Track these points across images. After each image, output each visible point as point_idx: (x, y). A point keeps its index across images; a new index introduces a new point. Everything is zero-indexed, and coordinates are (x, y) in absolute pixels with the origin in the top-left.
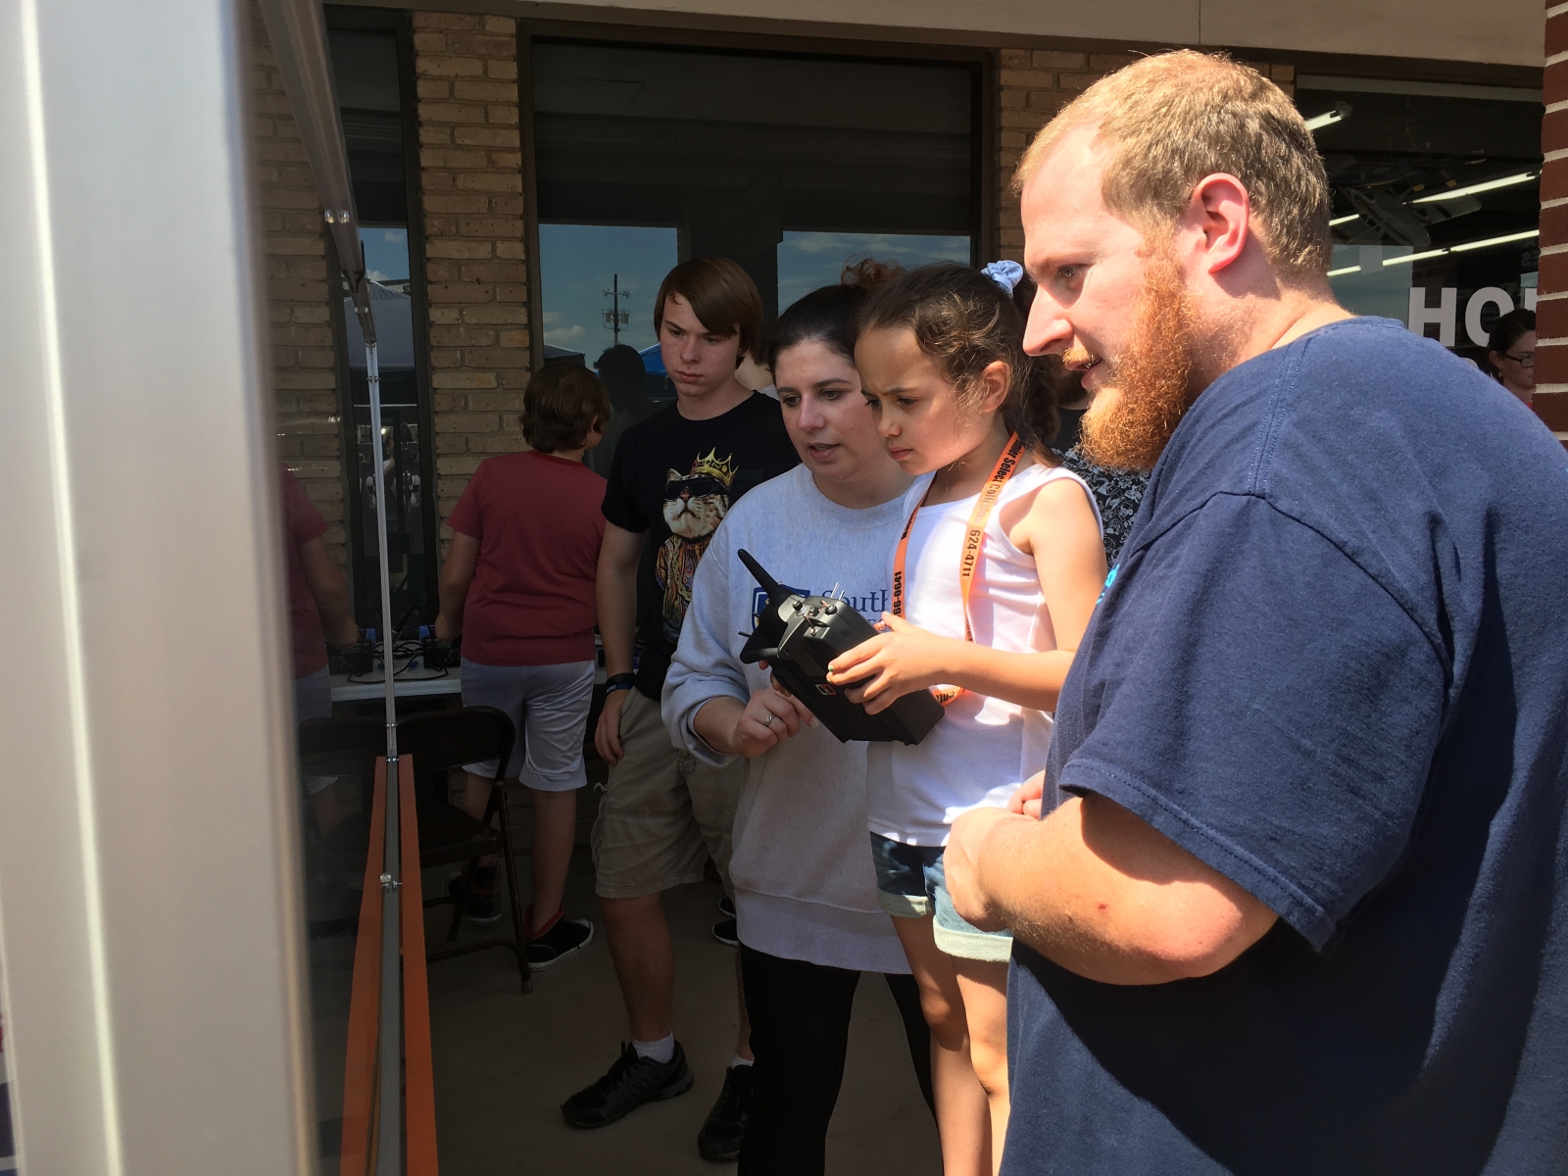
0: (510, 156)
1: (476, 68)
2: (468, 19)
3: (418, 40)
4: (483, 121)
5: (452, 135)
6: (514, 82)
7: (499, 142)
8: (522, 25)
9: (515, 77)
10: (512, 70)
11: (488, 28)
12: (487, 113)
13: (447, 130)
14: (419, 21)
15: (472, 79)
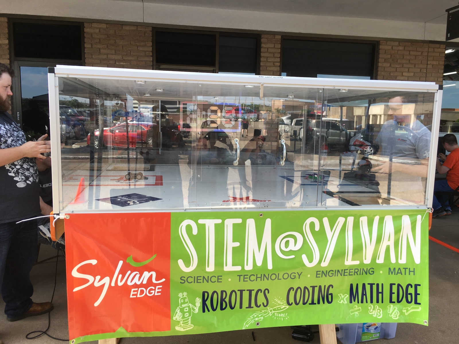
0: (277, 63)
1: (272, 46)
2: (272, 36)
3: (262, 40)
4: (273, 56)
5: (267, 59)
6: (279, 48)
7: (276, 60)
8: (282, 36)
9: (280, 47)
10: (279, 46)
11: (276, 38)
12: (274, 55)
13: (266, 58)
14: (262, 36)
15: (272, 48)
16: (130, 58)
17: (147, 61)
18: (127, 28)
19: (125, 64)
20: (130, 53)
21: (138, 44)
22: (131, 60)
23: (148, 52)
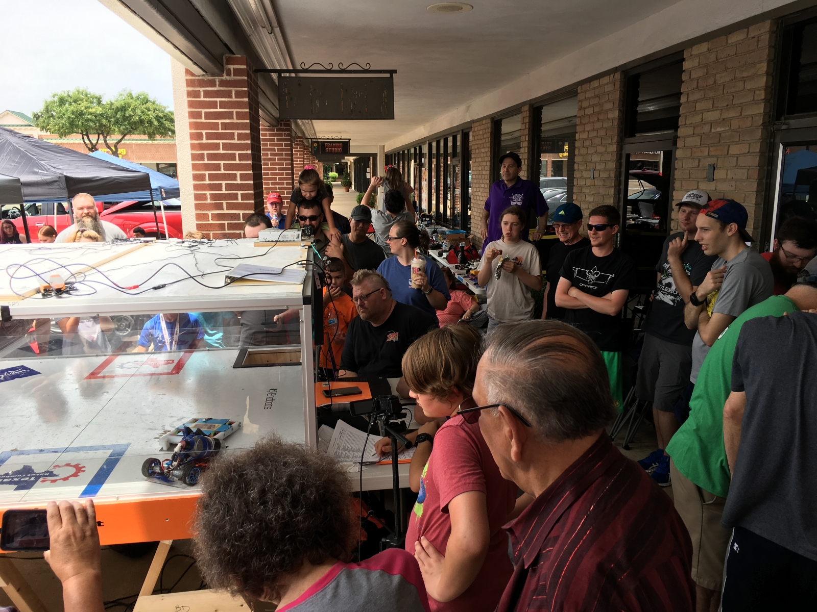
16: (732, 114)
17: (756, 115)
18: (734, 38)
19: (722, 129)
20: (733, 100)
21: (745, 74)
22: (732, 118)
23: (757, 92)
